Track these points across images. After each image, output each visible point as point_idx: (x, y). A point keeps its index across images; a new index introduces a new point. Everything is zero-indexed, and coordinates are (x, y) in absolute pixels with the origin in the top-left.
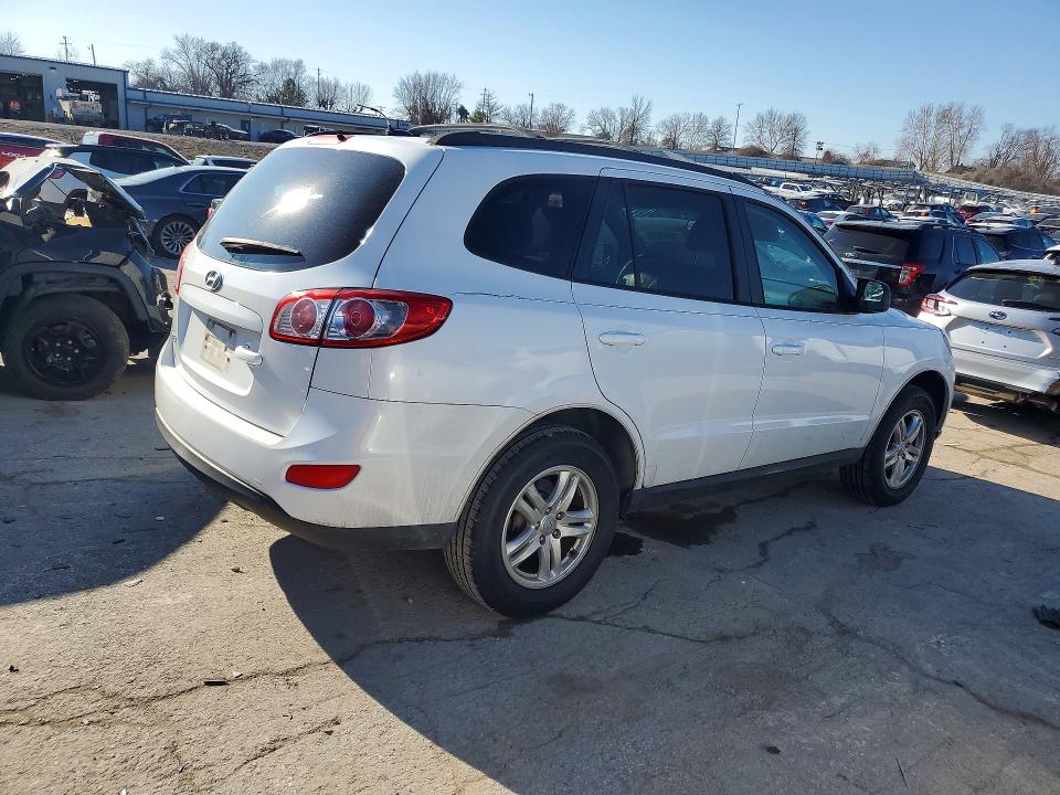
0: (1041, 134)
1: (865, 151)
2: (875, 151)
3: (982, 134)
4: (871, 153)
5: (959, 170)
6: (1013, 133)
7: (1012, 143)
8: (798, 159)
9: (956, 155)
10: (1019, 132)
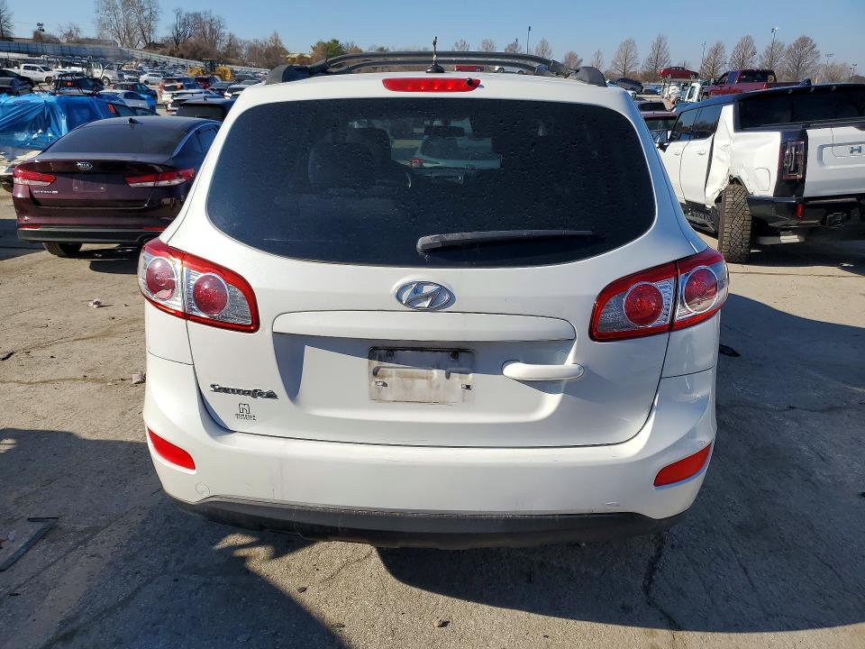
0: (203, 16)
1: (69, 30)
2: (78, 30)
3: (161, 16)
4: (74, 32)
5: (152, 46)
6: (183, 15)
7: (185, 24)
8: (10, 39)
9: (147, 34)
10: (188, 15)
